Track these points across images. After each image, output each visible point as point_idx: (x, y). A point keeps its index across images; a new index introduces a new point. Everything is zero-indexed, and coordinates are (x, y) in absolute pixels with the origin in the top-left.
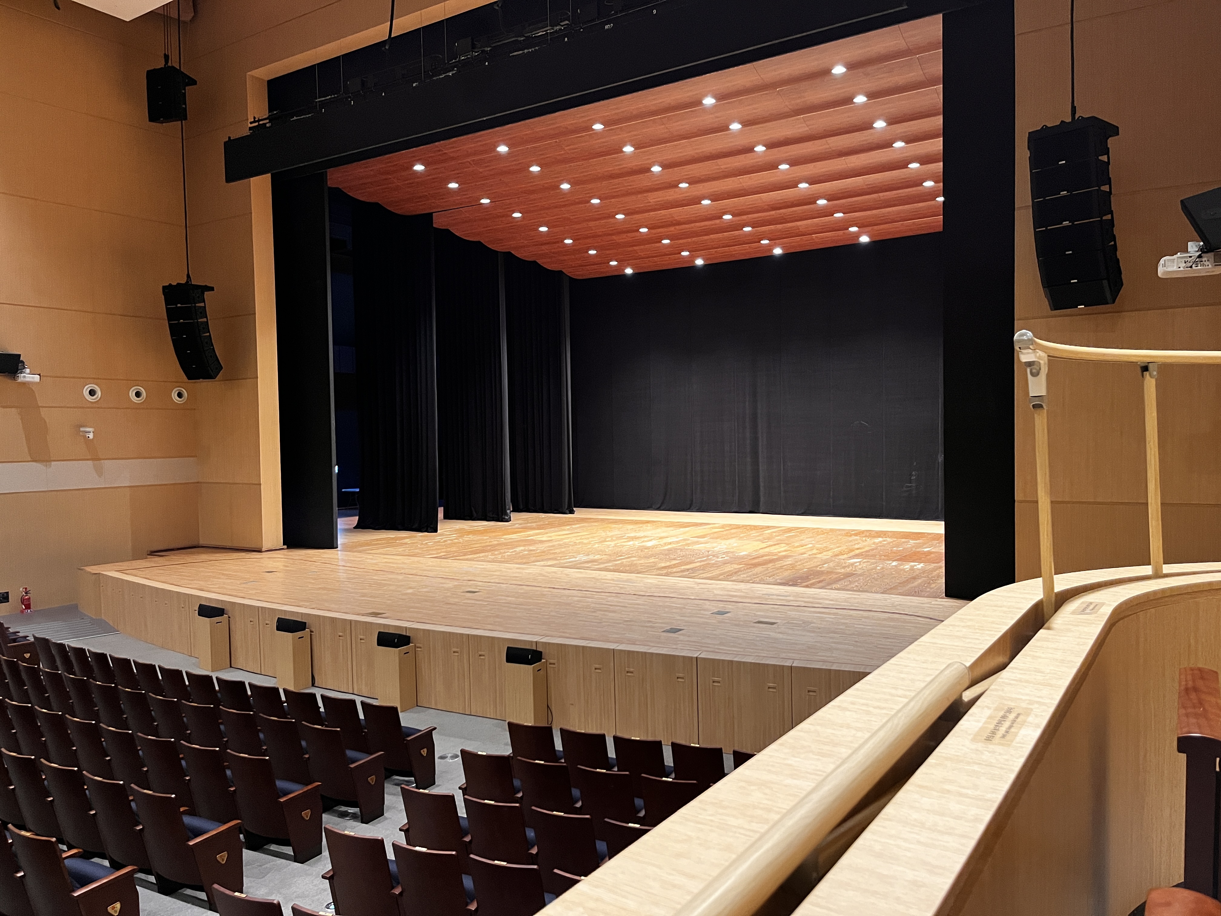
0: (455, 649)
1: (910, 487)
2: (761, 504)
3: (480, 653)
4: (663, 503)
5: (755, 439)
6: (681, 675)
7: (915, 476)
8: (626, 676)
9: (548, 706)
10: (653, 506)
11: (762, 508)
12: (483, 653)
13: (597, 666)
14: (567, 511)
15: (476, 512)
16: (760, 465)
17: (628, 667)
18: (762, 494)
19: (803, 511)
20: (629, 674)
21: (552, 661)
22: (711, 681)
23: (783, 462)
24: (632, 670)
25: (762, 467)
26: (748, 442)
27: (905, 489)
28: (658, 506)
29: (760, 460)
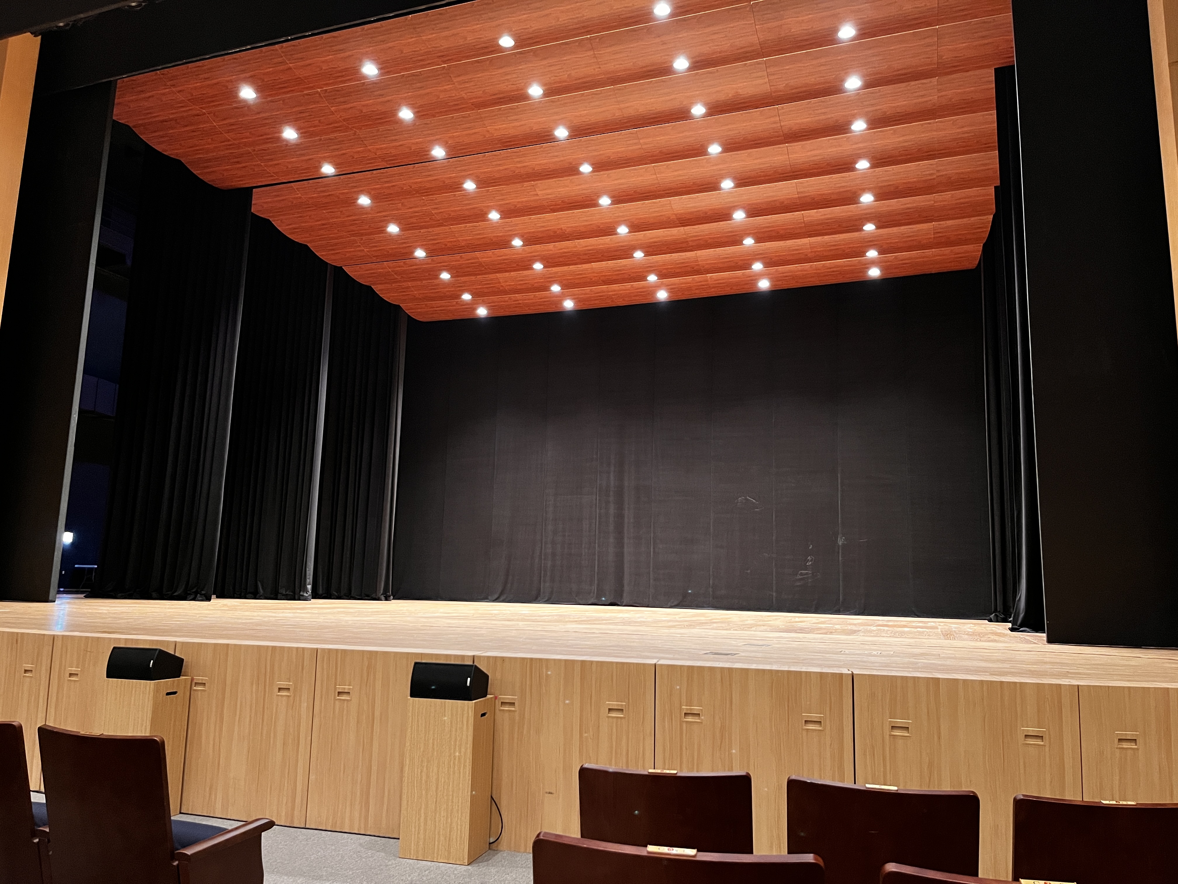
0: (283, 684)
1: (807, 574)
2: (625, 595)
3: (340, 688)
4: (501, 594)
5: (620, 516)
6: (814, 716)
7: (811, 561)
8: (681, 722)
9: (492, 797)
10: (489, 597)
11: (626, 599)
12: (346, 688)
13: (614, 704)
14: (383, 597)
15: (263, 588)
16: (625, 547)
17: (690, 703)
18: (626, 582)
19: (675, 603)
20: (690, 719)
21: (508, 698)
22: (887, 728)
23: (654, 543)
24: (696, 709)
25: (628, 550)
26: (611, 519)
27: (799, 577)
28: (496, 596)
29: (626, 540)
